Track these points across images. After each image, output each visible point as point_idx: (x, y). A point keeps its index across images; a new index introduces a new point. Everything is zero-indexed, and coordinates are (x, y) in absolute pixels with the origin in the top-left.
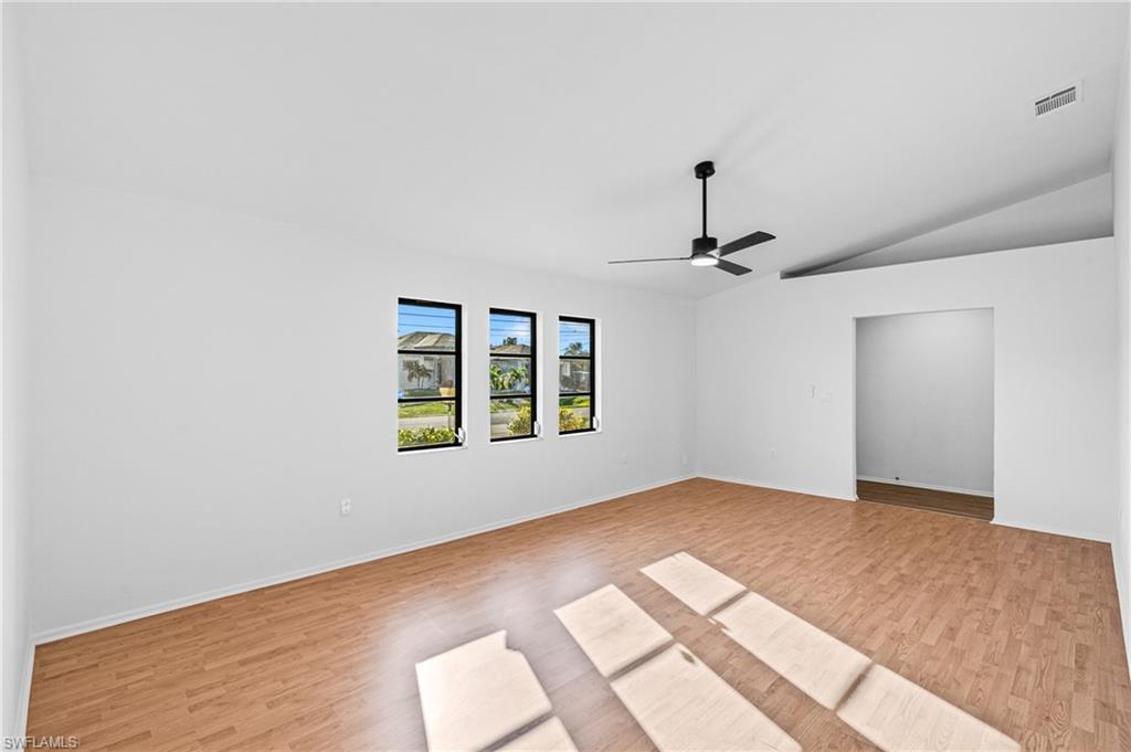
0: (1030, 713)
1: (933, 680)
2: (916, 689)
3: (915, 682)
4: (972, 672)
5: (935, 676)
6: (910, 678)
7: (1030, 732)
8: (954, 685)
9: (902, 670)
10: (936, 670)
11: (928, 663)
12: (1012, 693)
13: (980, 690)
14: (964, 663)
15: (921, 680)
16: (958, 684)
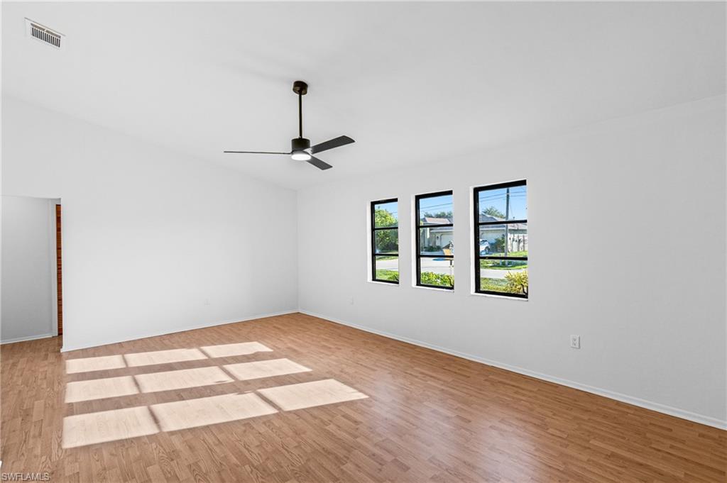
0: (64, 469)
1: (127, 446)
2: (130, 436)
3: (134, 438)
4: (109, 469)
5: (127, 449)
6: (138, 439)
7: (62, 457)
8: (114, 452)
9: (146, 439)
10: (130, 452)
11: (138, 453)
12: (78, 473)
13: (98, 461)
14: (119, 472)
15: (132, 442)
16: (112, 455)
